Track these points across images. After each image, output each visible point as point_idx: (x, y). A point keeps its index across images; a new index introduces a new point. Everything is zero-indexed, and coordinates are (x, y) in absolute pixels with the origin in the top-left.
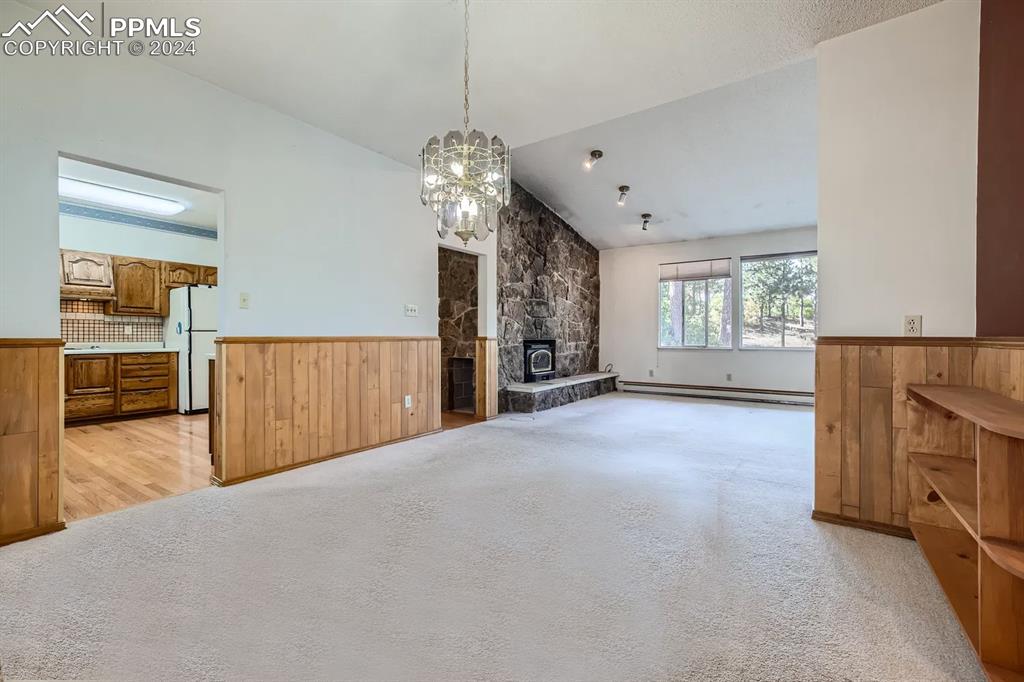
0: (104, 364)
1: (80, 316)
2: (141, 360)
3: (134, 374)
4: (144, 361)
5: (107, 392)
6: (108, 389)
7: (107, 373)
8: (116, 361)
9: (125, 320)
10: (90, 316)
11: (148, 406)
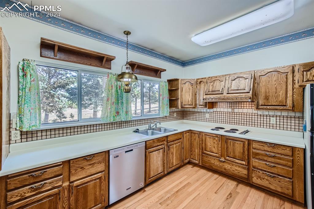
0: (242, 145)
1: (245, 111)
2: (266, 148)
3: (260, 157)
4: (269, 149)
5: (243, 164)
6: (244, 163)
7: (244, 152)
8: (249, 144)
9: (271, 113)
10: (250, 111)
11: (272, 187)
